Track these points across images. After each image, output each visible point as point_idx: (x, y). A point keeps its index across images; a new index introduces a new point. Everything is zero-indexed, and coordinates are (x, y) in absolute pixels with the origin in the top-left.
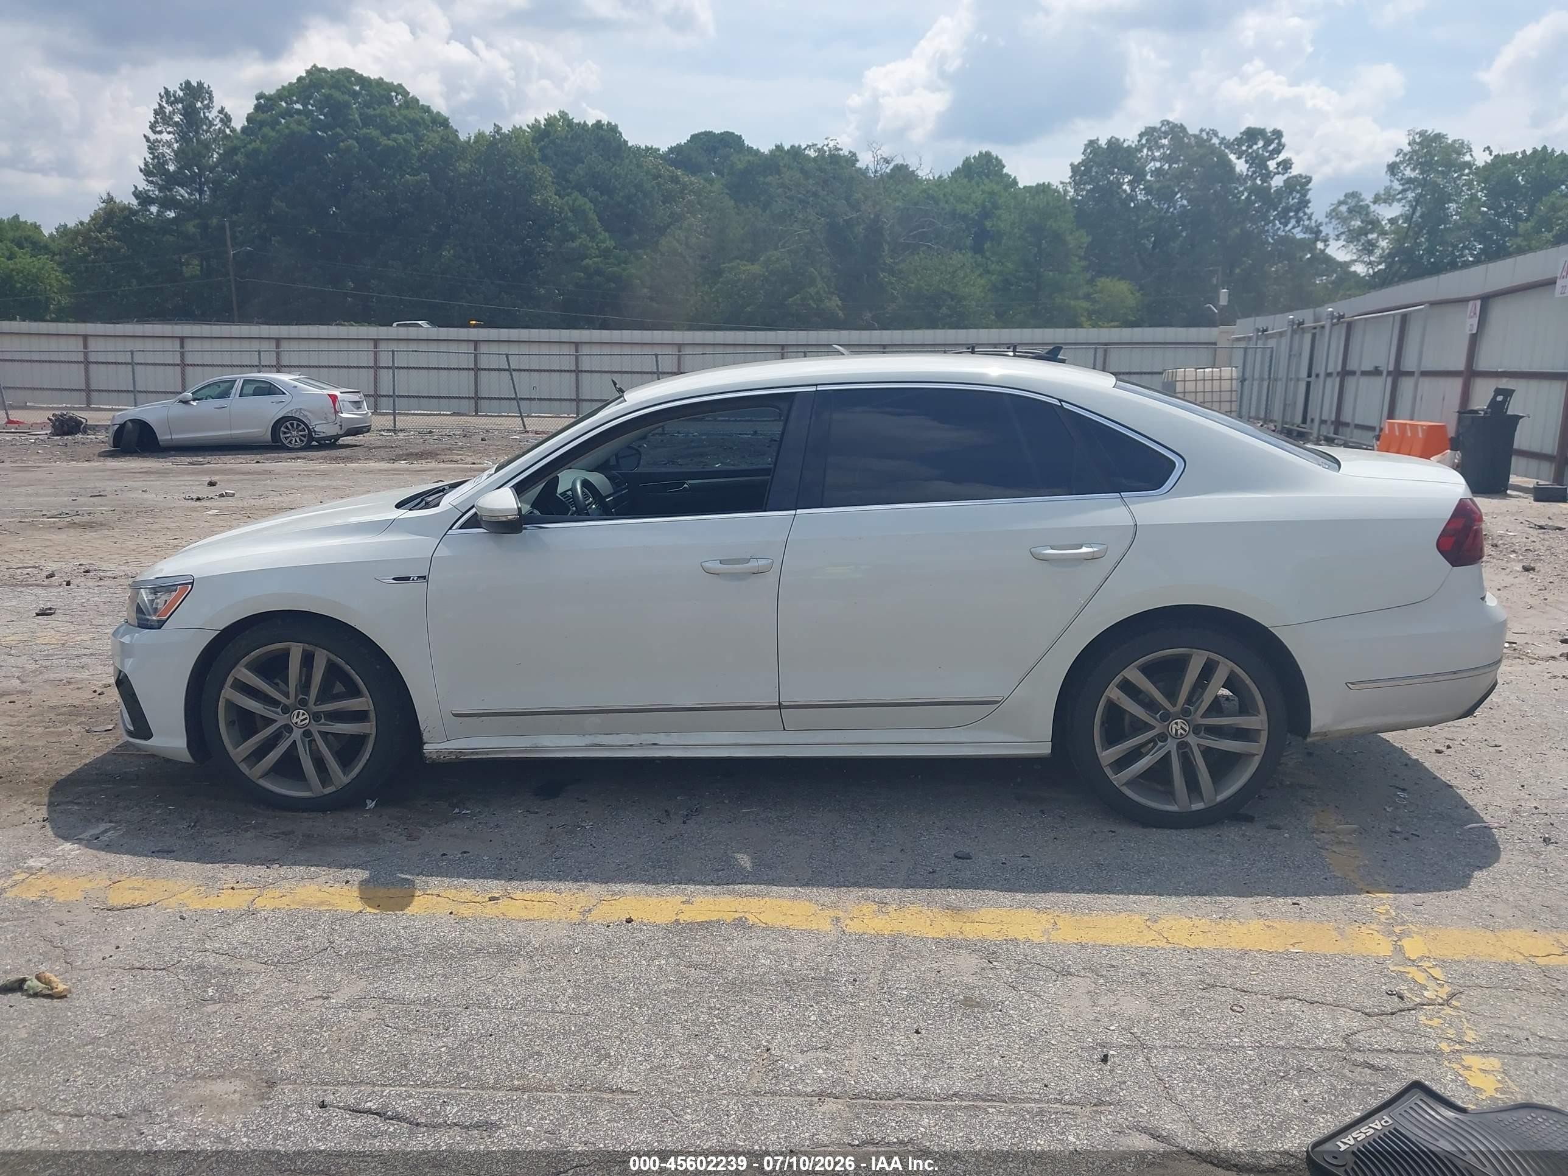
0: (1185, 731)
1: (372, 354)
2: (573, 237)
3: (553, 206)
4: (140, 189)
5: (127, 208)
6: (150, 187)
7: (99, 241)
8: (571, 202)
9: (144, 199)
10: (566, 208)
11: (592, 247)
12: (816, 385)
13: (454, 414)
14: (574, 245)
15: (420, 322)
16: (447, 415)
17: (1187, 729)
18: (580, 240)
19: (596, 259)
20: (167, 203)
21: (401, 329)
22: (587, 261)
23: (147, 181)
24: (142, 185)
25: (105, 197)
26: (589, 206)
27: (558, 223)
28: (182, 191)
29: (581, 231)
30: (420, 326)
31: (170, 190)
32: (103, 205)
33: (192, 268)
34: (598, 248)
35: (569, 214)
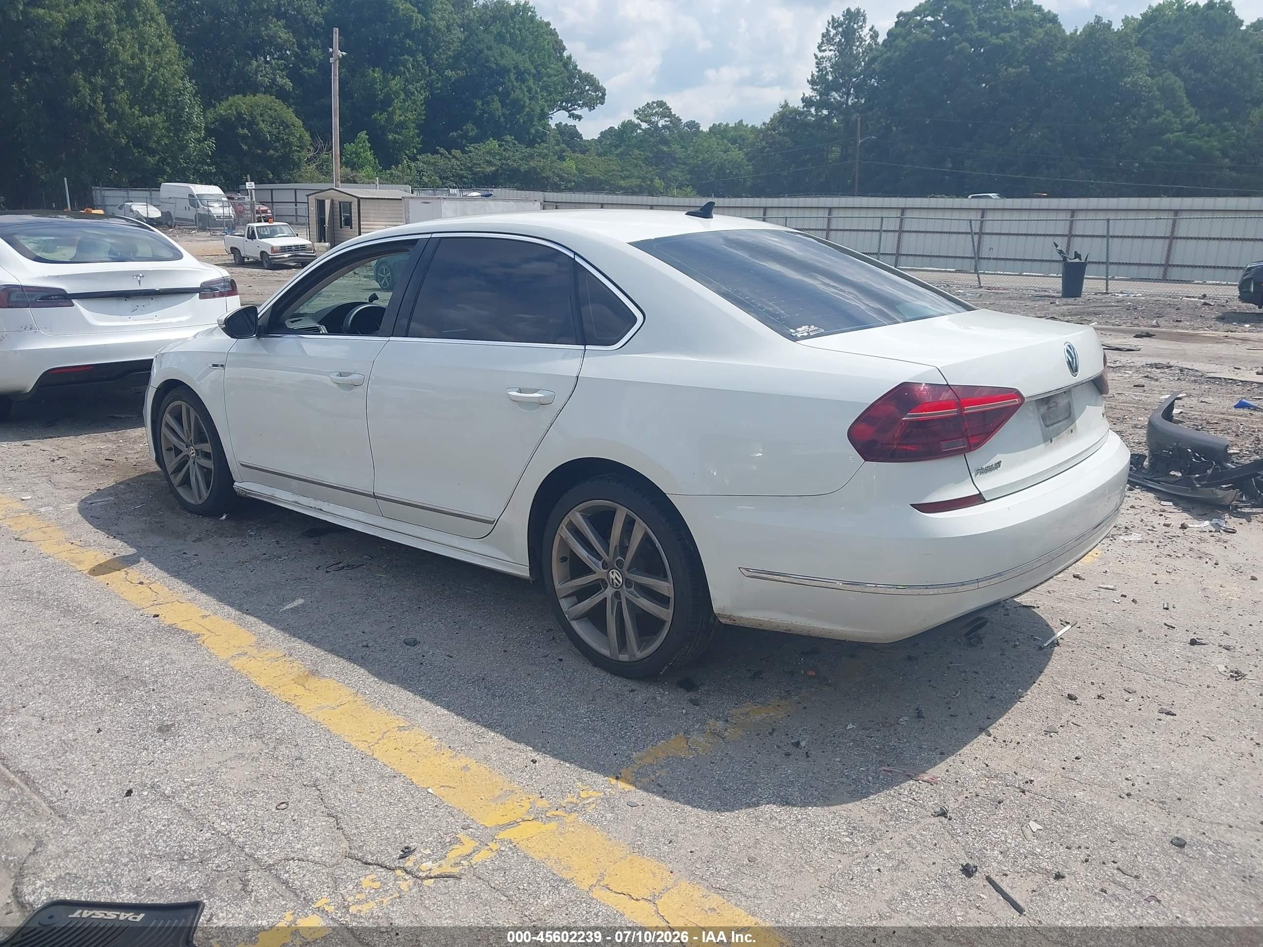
0: (619, 582)
1: (899, 219)
2: (1158, 114)
3: (1141, 86)
4: (807, 95)
5: (796, 111)
6: (814, 94)
7: (774, 137)
8: (1161, 82)
9: (808, 102)
10: (1155, 88)
11: (1176, 122)
12: (432, 233)
13: (957, 271)
14: (1157, 121)
15: (990, 195)
16: (952, 272)
17: (621, 581)
18: (1164, 117)
19: (1177, 134)
20: (820, 106)
21: (973, 199)
22: (1168, 136)
23: (813, 89)
24: (809, 92)
25: (783, 103)
26: (1179, 83)
27: (1145, 101)
28: (836, 95)
29: (1166, 108)
30: (990, 197)
31: (828, 95)
32: (780, 110)
33: (836, 152)
34: (1182, 122)
35: (1157, 93)
